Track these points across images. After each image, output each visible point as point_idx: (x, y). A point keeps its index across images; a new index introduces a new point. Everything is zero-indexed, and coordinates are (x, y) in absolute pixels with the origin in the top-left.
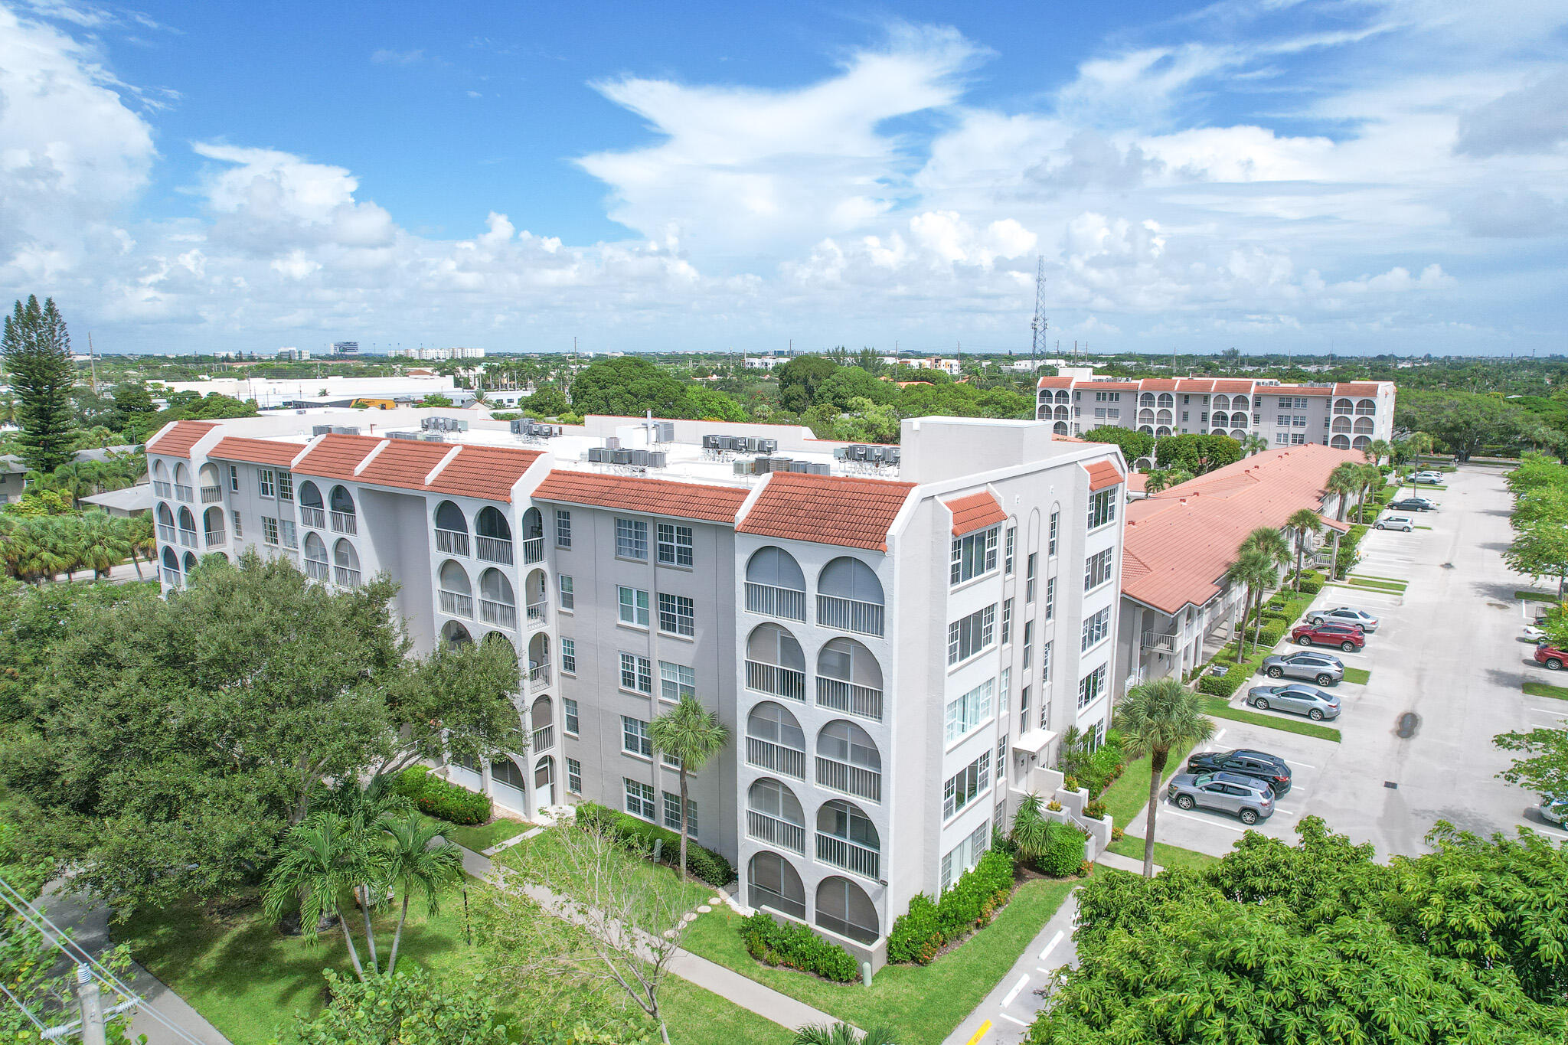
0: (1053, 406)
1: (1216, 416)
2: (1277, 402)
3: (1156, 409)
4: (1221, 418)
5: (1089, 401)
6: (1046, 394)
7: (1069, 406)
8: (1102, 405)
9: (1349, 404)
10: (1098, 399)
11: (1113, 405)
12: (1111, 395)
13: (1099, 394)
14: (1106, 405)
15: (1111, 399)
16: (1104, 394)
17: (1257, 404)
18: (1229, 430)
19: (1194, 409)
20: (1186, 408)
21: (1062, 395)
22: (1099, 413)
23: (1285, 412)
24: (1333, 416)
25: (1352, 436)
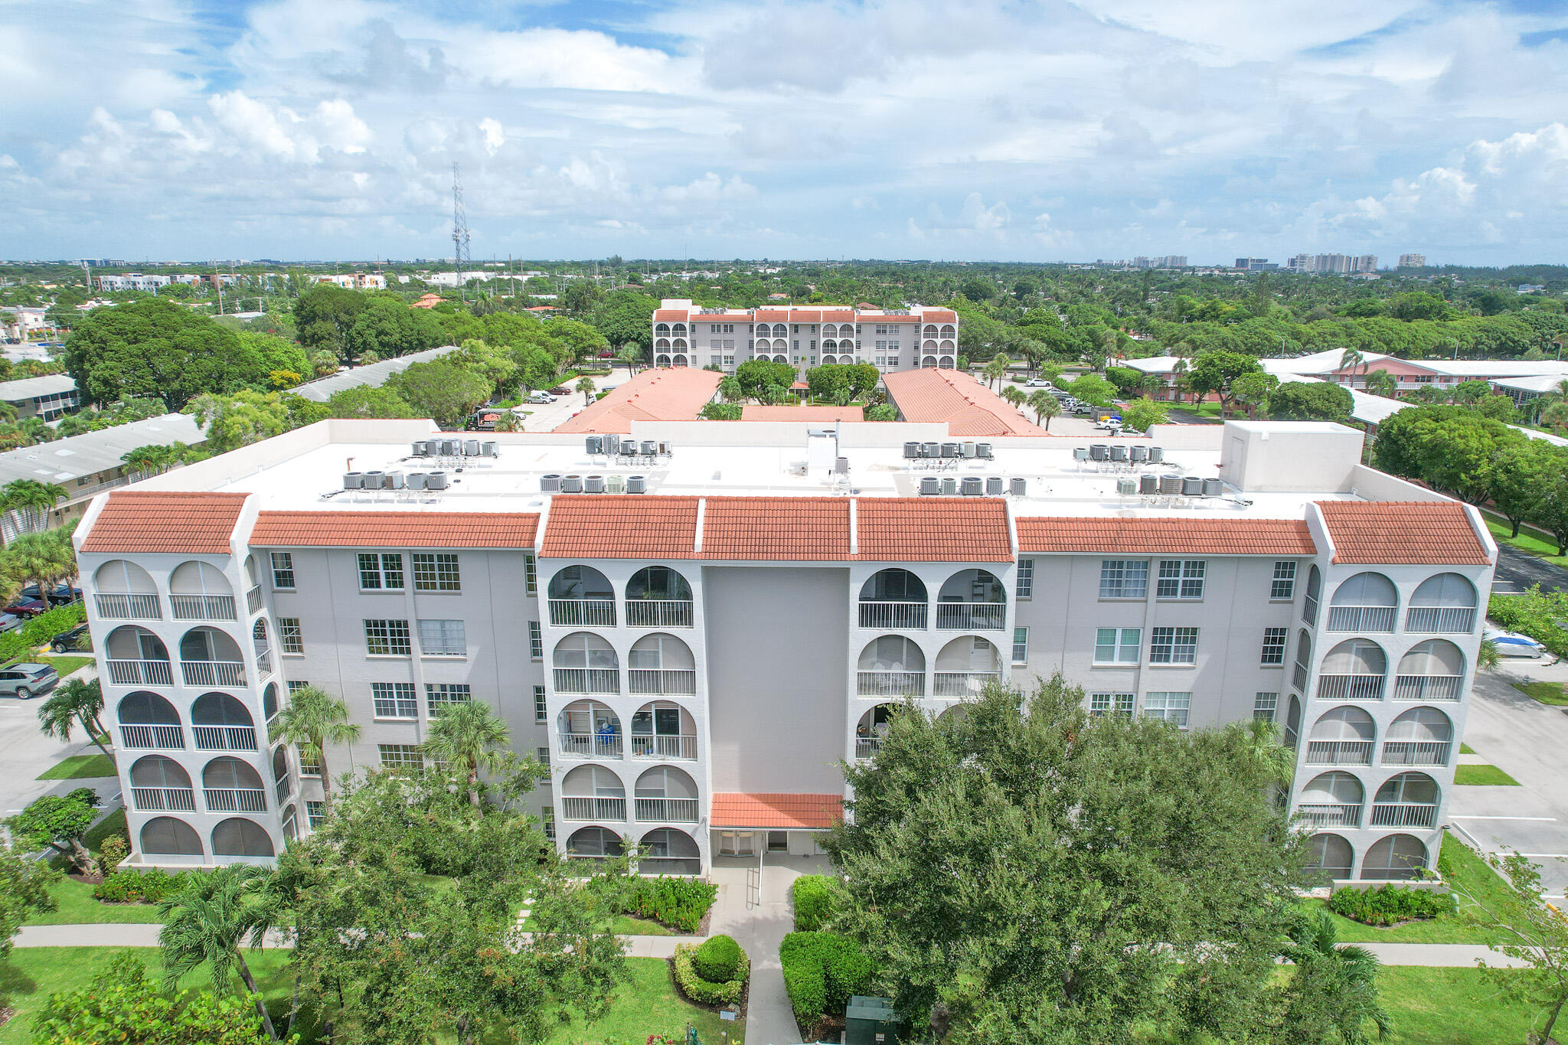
0: (671, 339)
1: (826, 344)
2: (875, 329)
3: (772, 340)
4: (830, 345)
5: (704, 332)
6: (663, 328)
7: (687, 339)
8: (717, 336)
9: (935, 329)
10: (713, 331)
11: (728, 336)
12: (726, 326)
13: (713, 326)
14: (722, 336)
15: (726, 331)
16: (719, 326)
17: (858, 332)
18: (837, 356)
19: (804, 337)
20: (797, 337)
21: (679, 328)
22: (715, 344)
23: (882, 337)
24: (923, 341)
25: (938, 357)
